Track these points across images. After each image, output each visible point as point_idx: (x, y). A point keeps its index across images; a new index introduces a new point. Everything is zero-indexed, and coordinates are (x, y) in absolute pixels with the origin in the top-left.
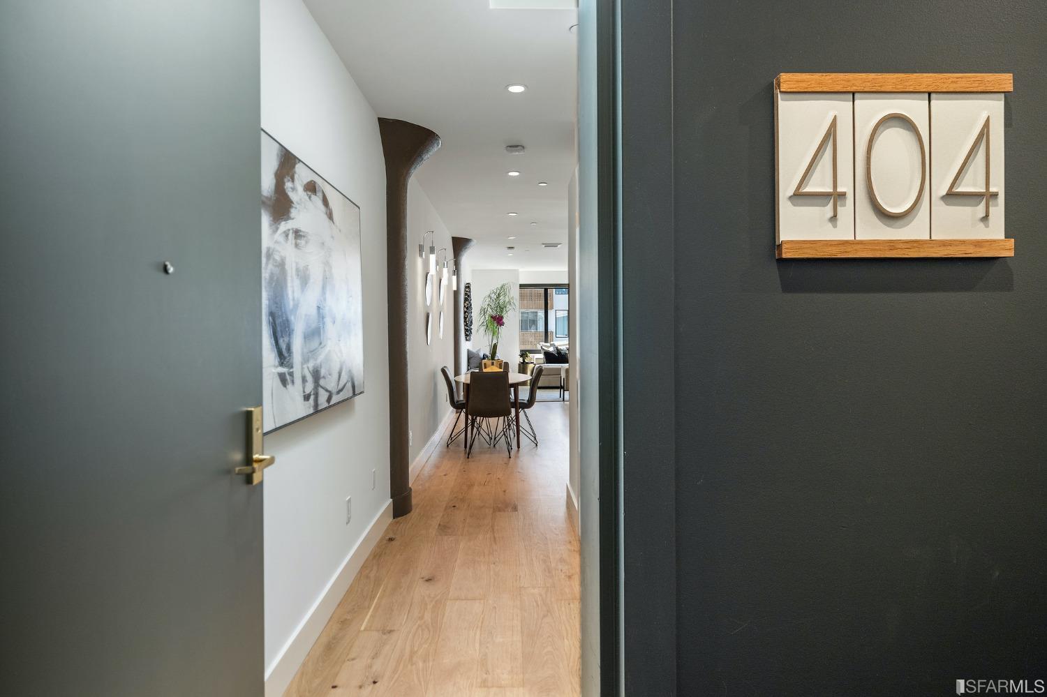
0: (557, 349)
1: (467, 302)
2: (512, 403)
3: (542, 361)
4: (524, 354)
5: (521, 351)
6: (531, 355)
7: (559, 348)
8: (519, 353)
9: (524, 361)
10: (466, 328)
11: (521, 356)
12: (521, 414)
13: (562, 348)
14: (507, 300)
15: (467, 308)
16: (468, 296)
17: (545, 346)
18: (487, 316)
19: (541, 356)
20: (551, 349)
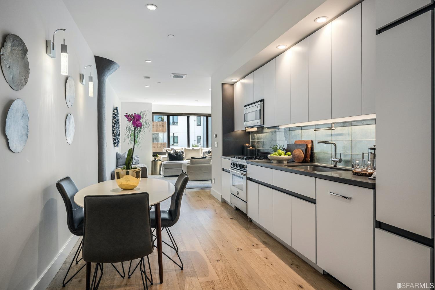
0: (176, 152)
1: (115, 120)
2: (152, 220)
3: (167, 159)
4: (155, 155)
5: (153, 153)
6: (160, 156)
7: (177, 151)
8: (152, 154)
9: (155, 159)
10: (114, 138)
11: (153, 156)
12: (164, 232)
13: (178, 151)
14: (144, 121)
15: (115, 124)
16: (116, 115)
17: (169, 150)
18: (131, 131)
19: (166, 156)
20: (172, 152)
